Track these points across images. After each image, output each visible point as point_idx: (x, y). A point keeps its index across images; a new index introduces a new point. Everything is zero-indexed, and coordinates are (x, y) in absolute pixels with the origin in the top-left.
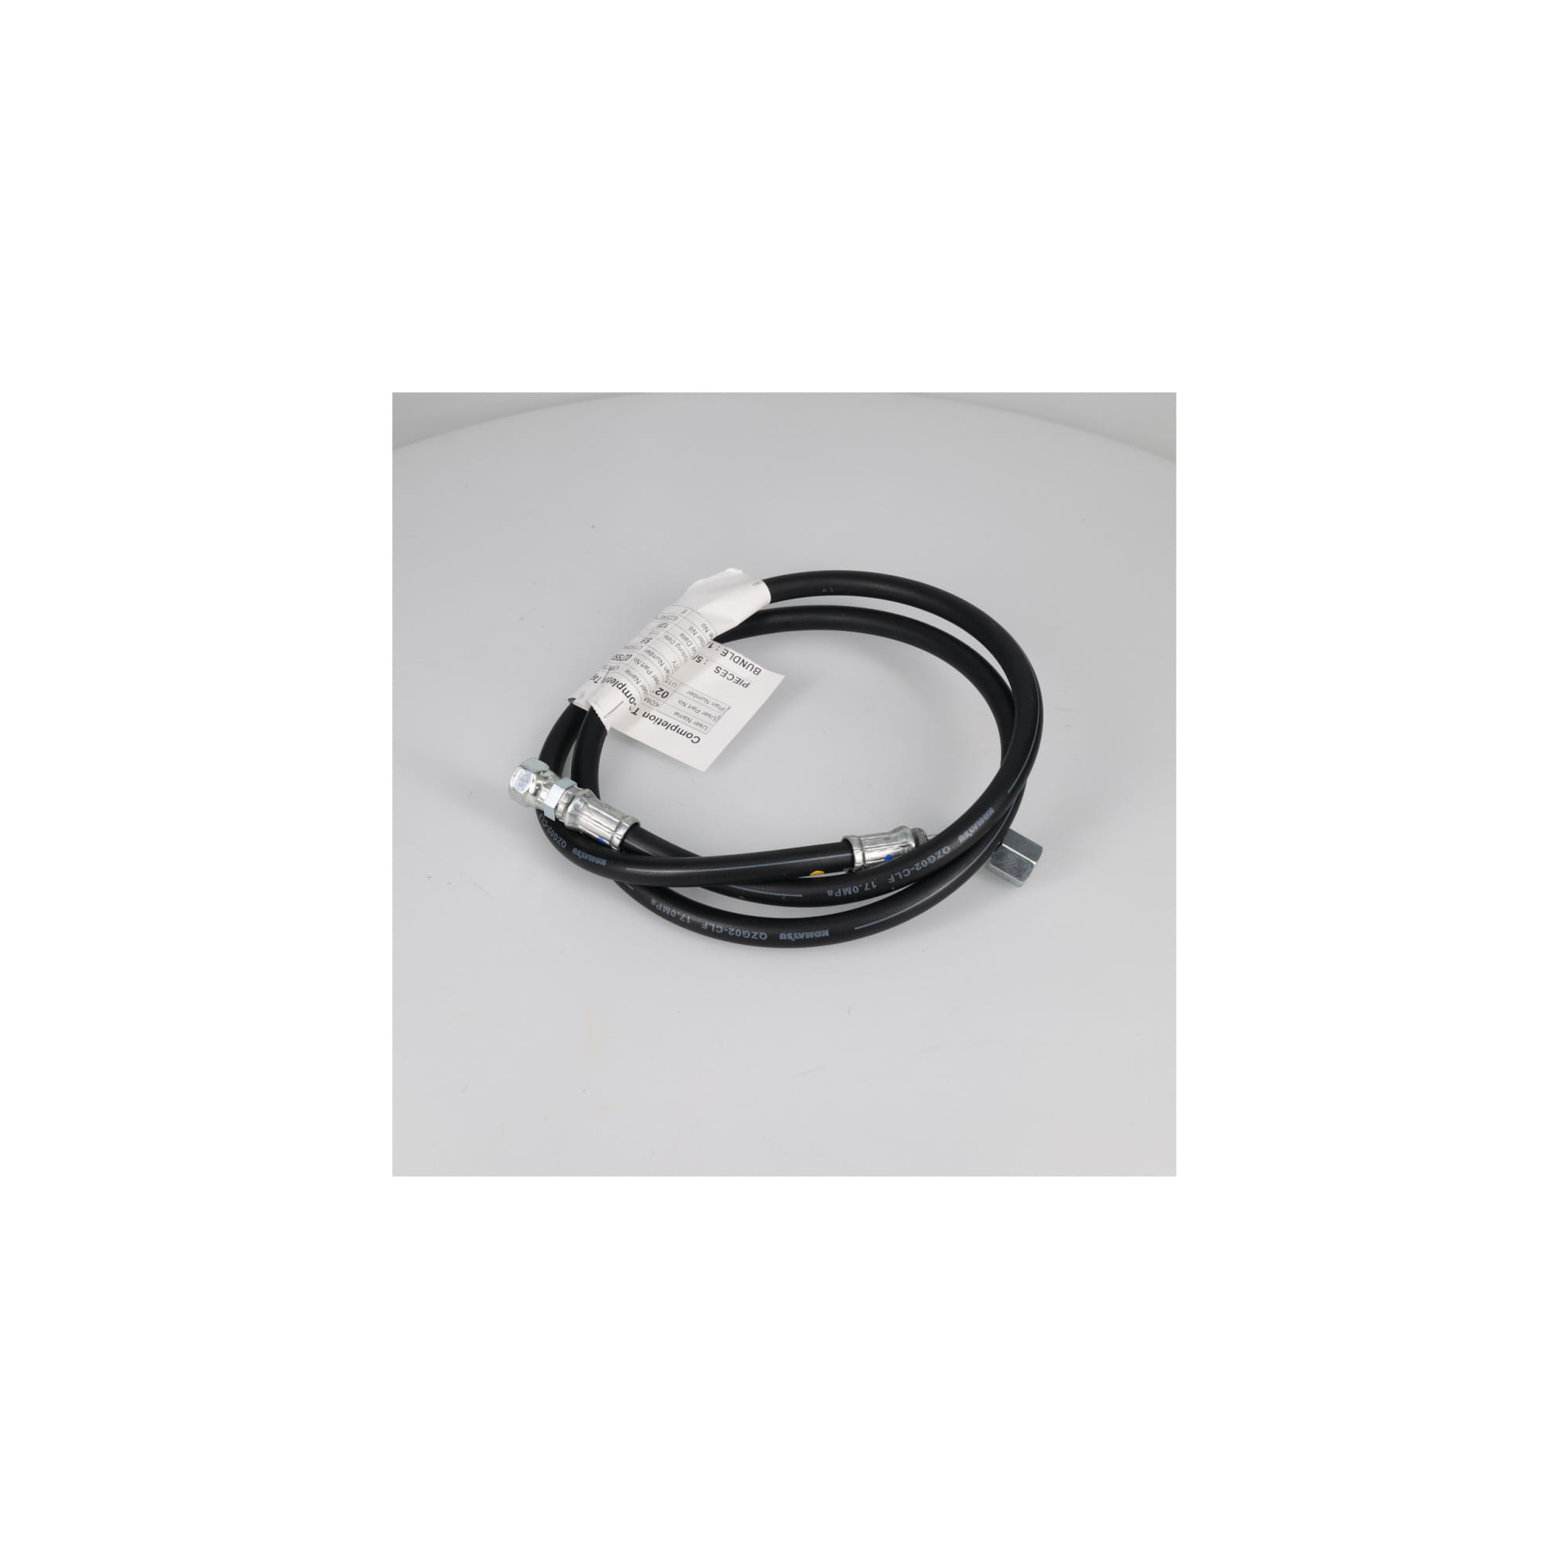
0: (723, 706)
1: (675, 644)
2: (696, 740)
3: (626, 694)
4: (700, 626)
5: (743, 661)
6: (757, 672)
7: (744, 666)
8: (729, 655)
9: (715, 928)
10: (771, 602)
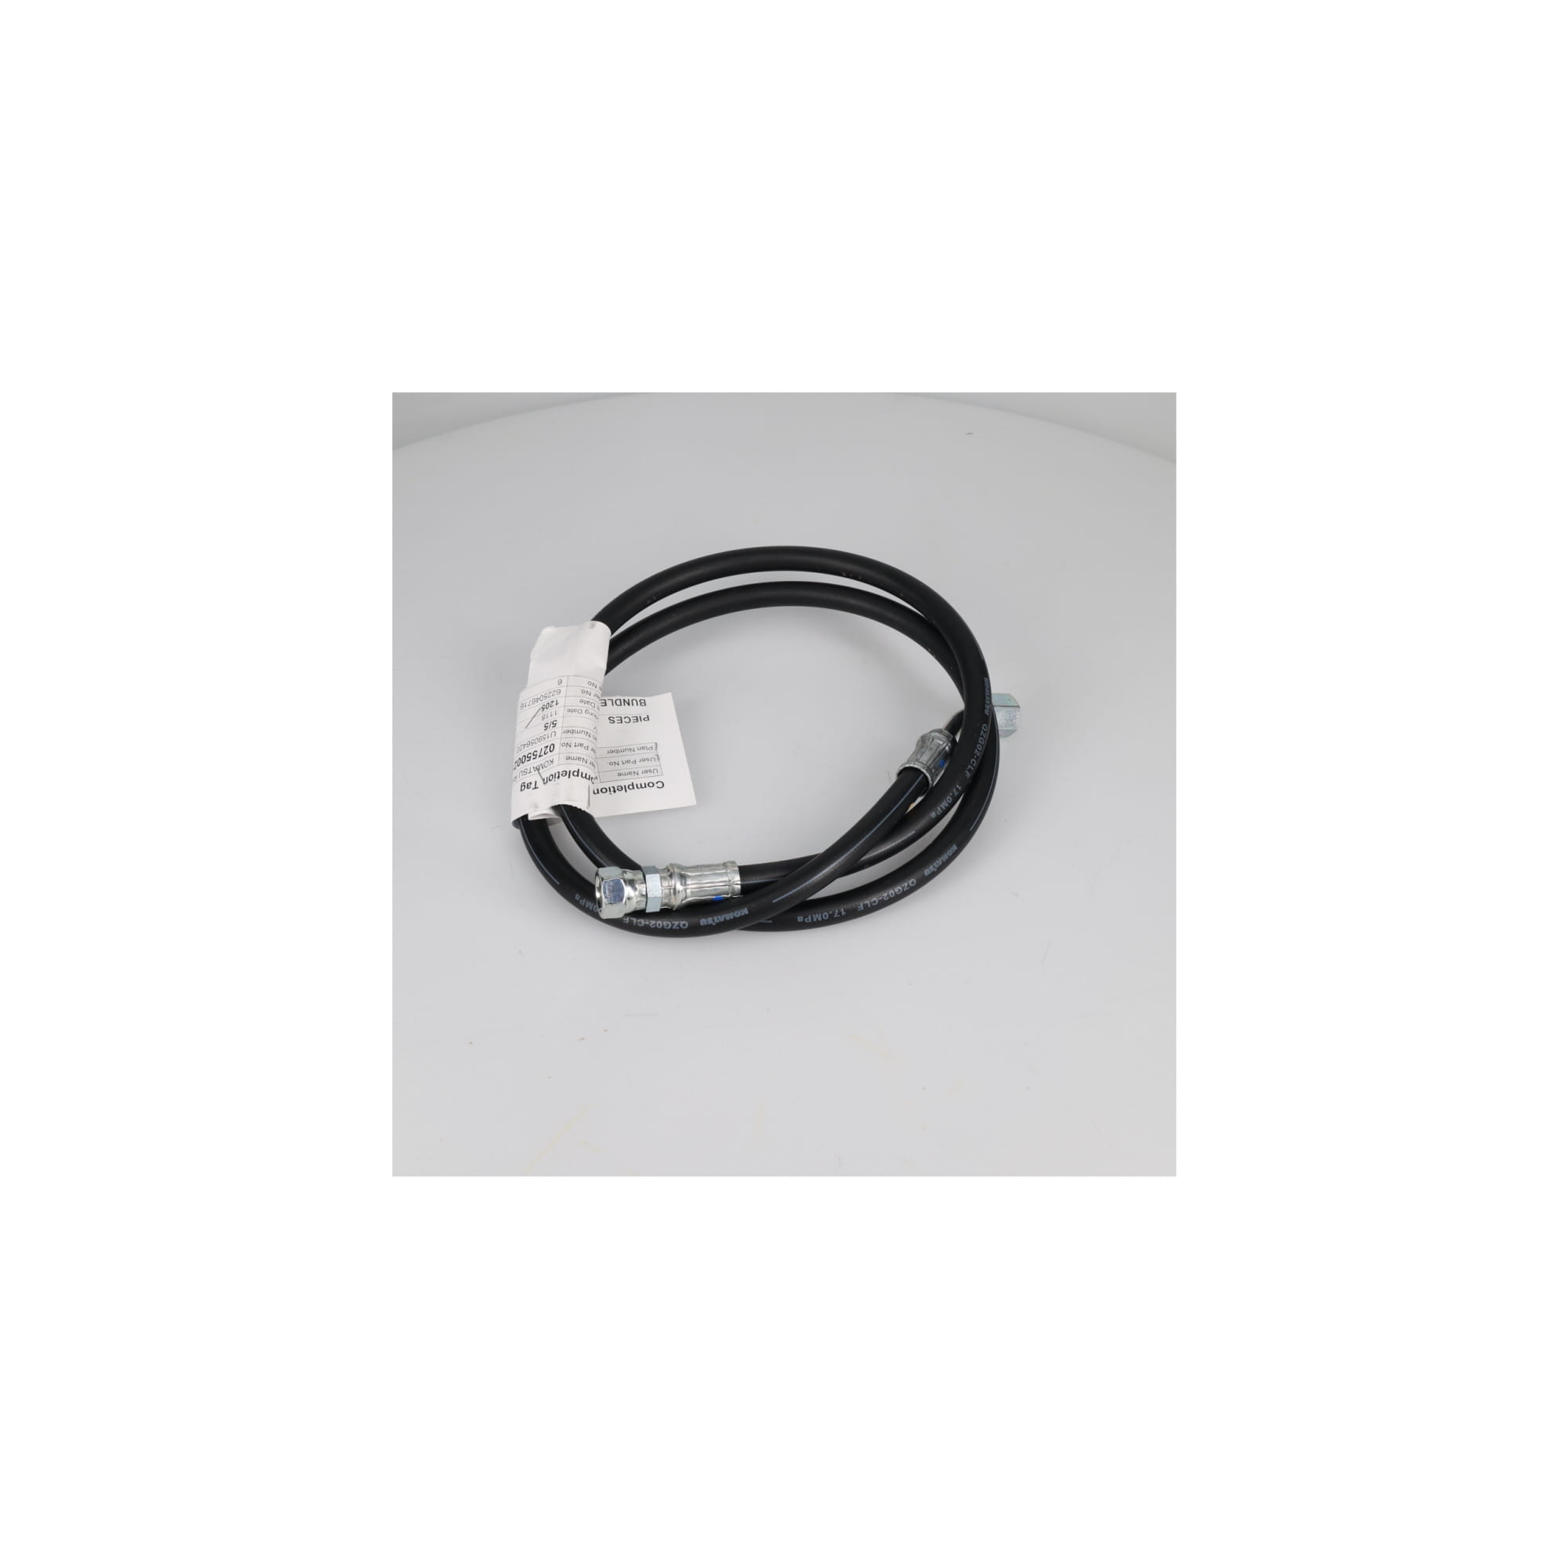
0: (649, 746)
1: (584, 711)
2: (660, 785)
3: (586, 777)
4: (588, 685)
5: (624, 700)
6: (643, 703)
7: (629, 704)
8: (609, 703)
9: (871, 903)
10: (612, 633)
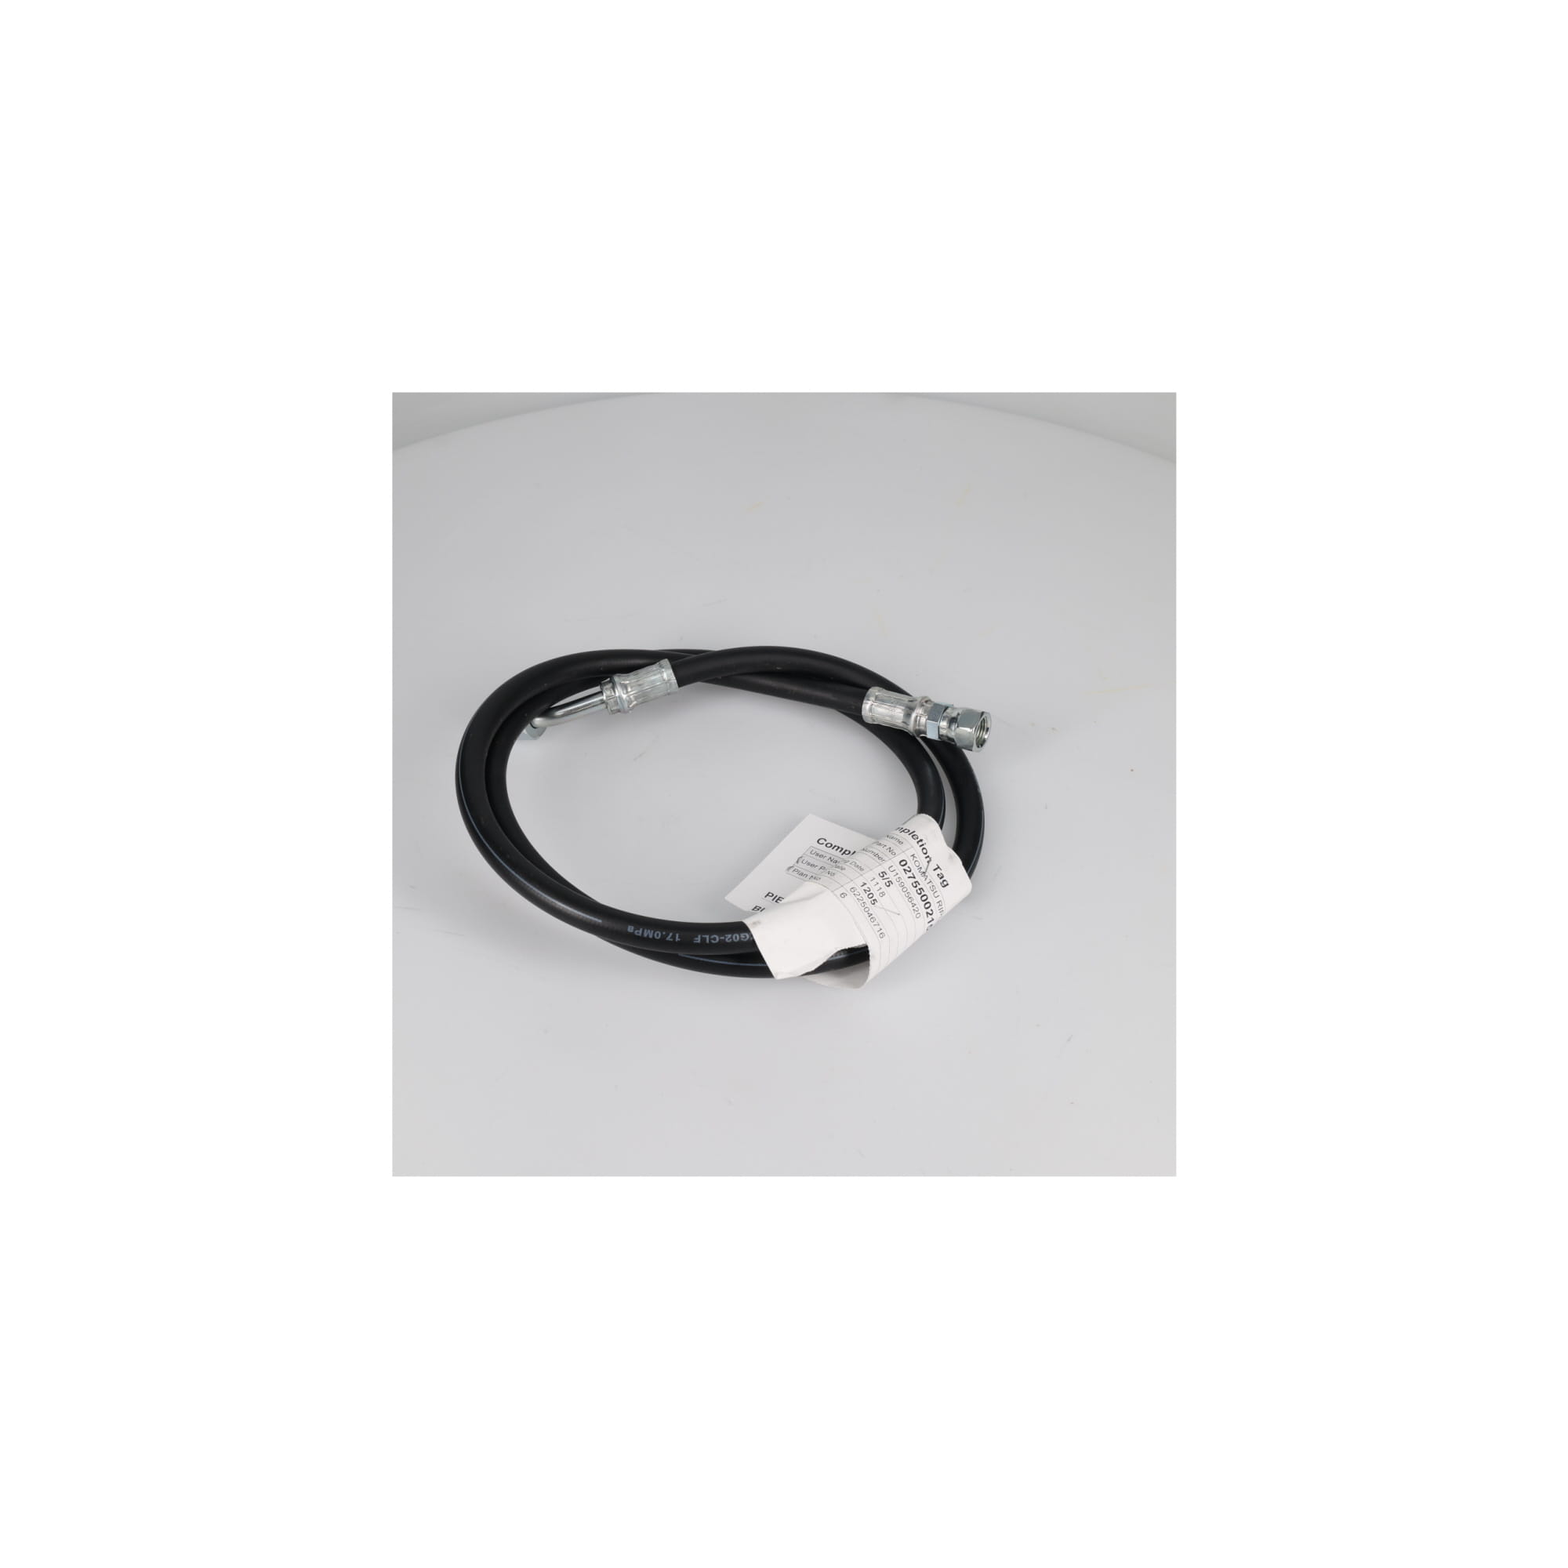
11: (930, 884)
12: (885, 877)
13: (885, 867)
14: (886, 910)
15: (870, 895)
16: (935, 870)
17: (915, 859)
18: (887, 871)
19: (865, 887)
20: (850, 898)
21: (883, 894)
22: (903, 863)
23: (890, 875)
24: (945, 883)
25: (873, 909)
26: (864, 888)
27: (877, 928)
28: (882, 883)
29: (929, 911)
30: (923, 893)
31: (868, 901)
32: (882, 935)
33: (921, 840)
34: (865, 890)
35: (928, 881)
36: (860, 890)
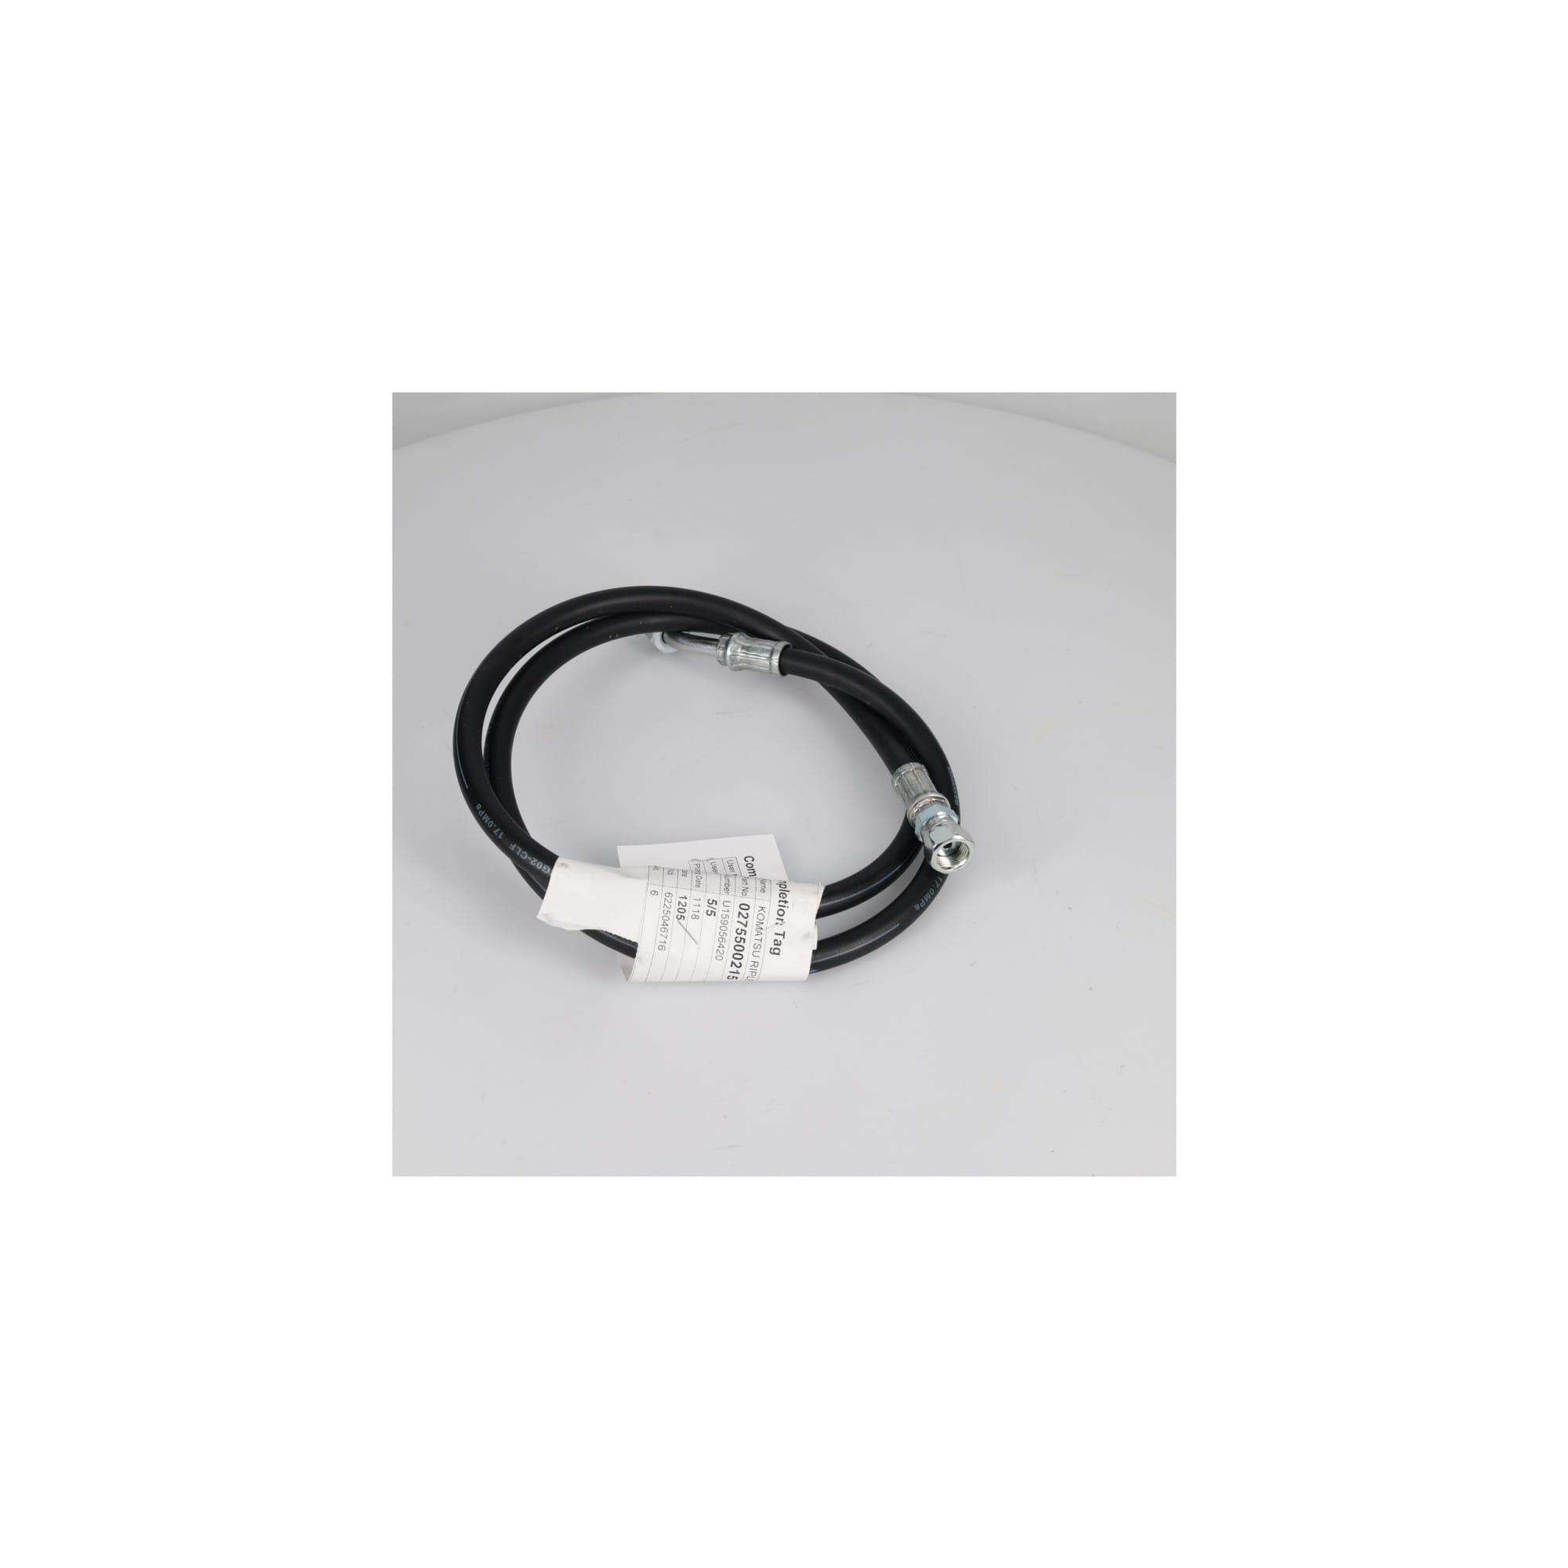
11: (759, 942)
12: (713, 905)
13: (721, 899)
14: (686, 930)
15: (682, 909)
16: (776, 934)
17: (762, 912)
18: (720, 903)
19: (683, 901)
20: (657, 901)
21: (697, 917)
22: (744, 907)
23: (719, 909)
24: (777, 951)
25: (673, 923)
26: (681, 900)
27: (663, 939)
28: (704, 907)
29: (737, 962)
30: (742, 944)
31: (674, 912)
32: (662, 948)
33: (786, 902)
34: (679, 903)
35: (759, 937)
36: (675, 900)
